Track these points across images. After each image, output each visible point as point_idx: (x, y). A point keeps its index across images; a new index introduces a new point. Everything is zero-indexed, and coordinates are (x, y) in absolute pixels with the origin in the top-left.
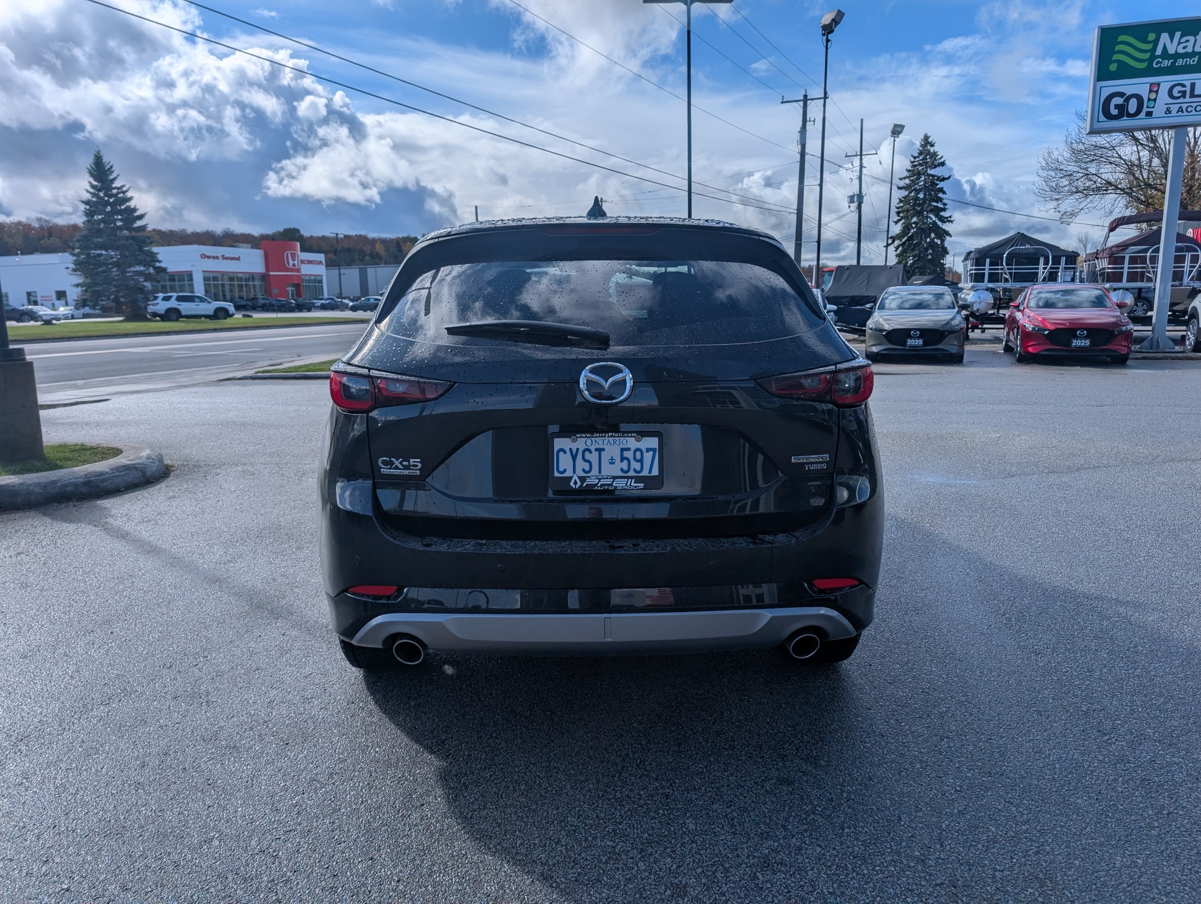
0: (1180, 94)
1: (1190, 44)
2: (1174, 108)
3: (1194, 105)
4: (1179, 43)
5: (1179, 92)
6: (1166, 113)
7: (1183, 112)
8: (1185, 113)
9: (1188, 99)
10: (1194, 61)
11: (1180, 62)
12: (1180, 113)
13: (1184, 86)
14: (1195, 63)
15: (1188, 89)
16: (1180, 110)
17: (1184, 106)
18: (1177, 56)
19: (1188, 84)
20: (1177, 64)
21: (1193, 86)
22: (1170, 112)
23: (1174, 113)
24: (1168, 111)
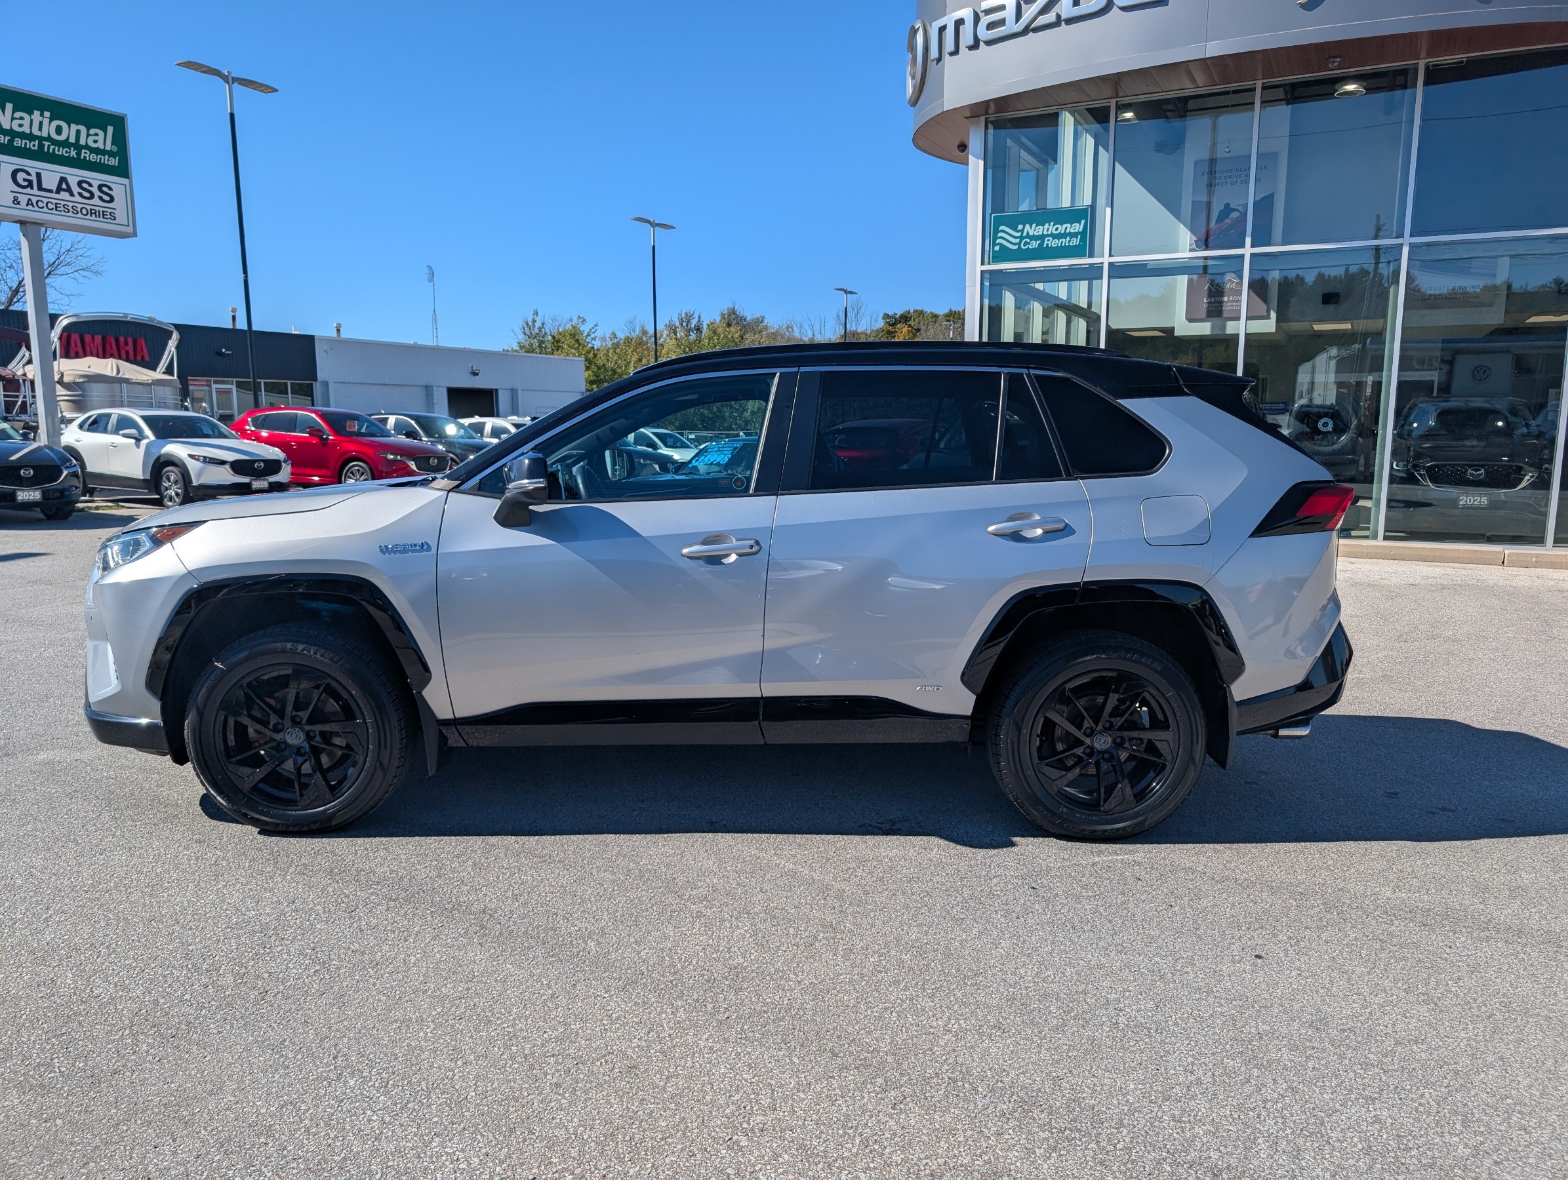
0: (26, 183)
1: (26, 122)
2: (23, 199)
3: (45, 200)
4: (13, 119)
5: (25, 180)
6: (13, 202)
7: (32, 205)
8: (36, 208)
9: (35, 191)
10: (34, 145)
11: (18, 142)
12: (30, 207)
13: (28, 174)
14: (36, 148)
15: (34, 178)
16: (29, 203)
17: (34, 199)
18: (11, 133)
19: (33, 172)
20: (15, 144)
21: (39, 175)
22: (19, 203)
23: (23, 204)
24: (16, 201)
